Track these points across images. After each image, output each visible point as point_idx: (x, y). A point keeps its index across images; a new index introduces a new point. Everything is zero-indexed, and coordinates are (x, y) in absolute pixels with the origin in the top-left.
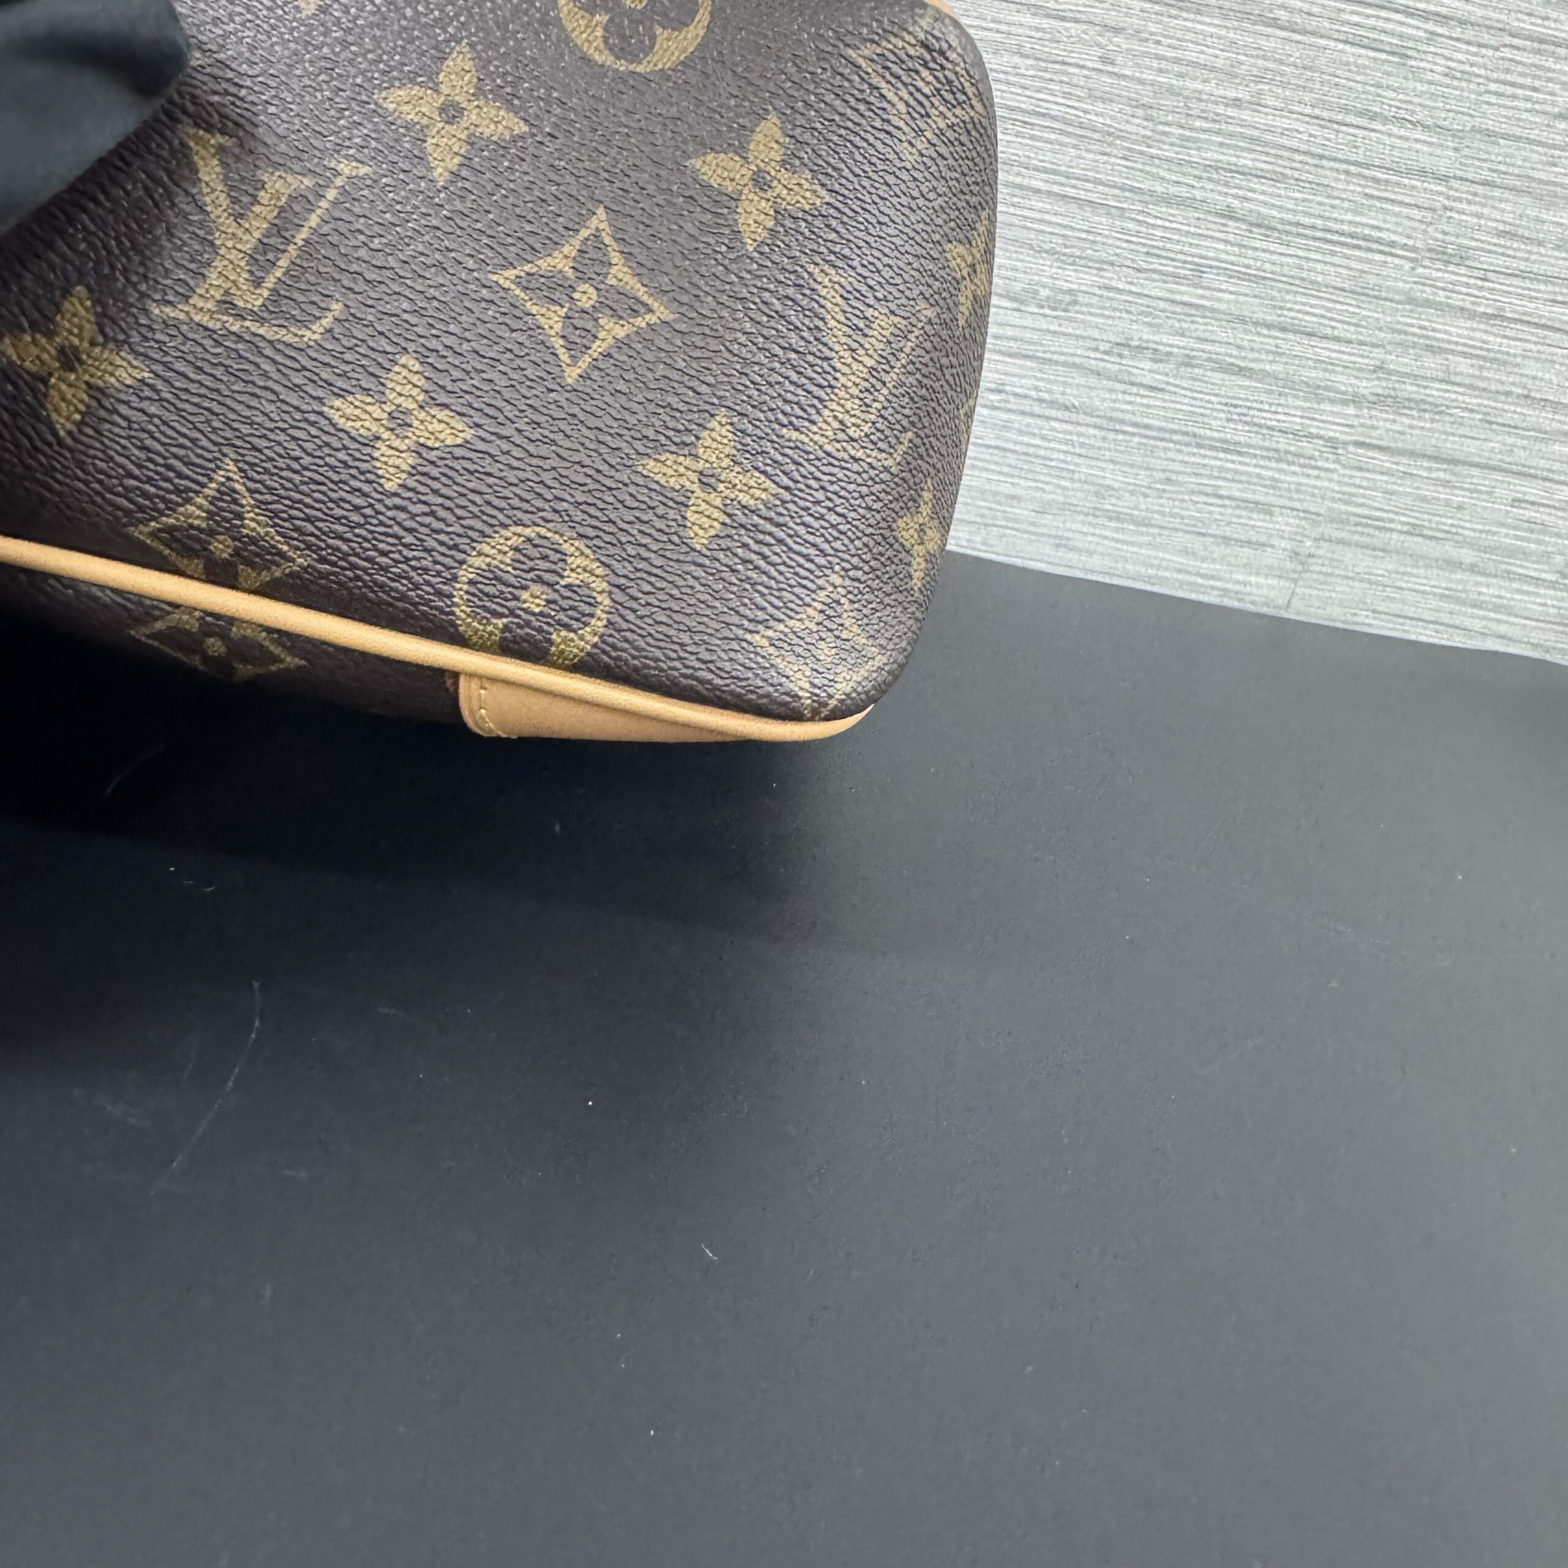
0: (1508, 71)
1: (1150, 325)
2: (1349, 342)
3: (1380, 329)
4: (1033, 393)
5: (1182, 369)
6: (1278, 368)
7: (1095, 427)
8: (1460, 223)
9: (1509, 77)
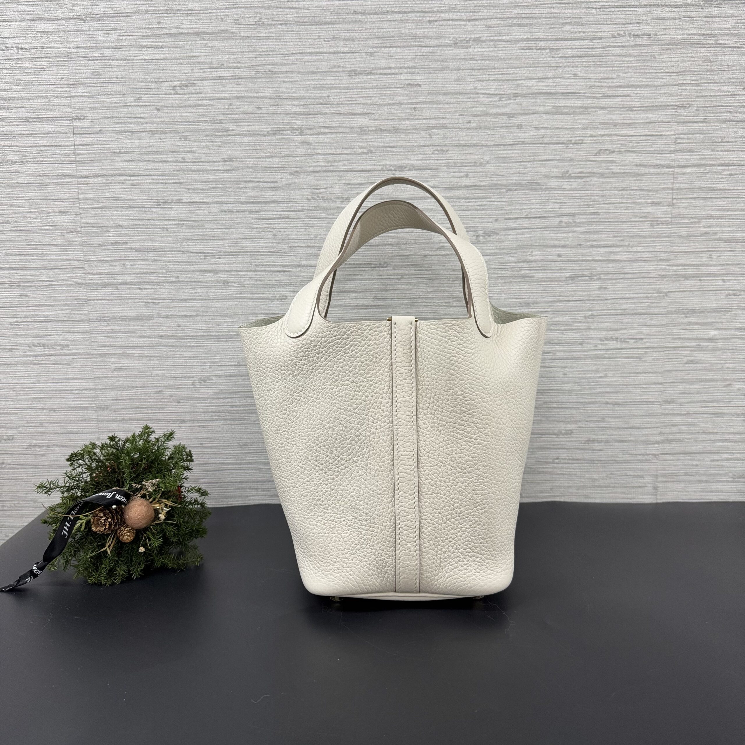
0: (668, 356)
1: (594, 434)
2: (650, 428)
3: (657, 423)
4: (567, 458)
5: (606, 444)
6: (632, 439)
7: (587, 463)
8: (669, 393)
9: (669, 357)
